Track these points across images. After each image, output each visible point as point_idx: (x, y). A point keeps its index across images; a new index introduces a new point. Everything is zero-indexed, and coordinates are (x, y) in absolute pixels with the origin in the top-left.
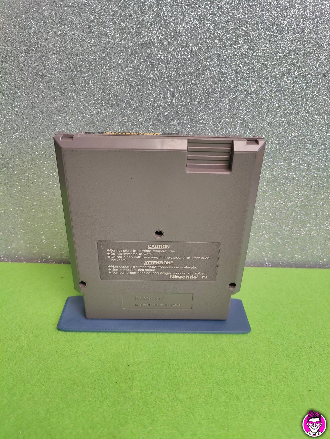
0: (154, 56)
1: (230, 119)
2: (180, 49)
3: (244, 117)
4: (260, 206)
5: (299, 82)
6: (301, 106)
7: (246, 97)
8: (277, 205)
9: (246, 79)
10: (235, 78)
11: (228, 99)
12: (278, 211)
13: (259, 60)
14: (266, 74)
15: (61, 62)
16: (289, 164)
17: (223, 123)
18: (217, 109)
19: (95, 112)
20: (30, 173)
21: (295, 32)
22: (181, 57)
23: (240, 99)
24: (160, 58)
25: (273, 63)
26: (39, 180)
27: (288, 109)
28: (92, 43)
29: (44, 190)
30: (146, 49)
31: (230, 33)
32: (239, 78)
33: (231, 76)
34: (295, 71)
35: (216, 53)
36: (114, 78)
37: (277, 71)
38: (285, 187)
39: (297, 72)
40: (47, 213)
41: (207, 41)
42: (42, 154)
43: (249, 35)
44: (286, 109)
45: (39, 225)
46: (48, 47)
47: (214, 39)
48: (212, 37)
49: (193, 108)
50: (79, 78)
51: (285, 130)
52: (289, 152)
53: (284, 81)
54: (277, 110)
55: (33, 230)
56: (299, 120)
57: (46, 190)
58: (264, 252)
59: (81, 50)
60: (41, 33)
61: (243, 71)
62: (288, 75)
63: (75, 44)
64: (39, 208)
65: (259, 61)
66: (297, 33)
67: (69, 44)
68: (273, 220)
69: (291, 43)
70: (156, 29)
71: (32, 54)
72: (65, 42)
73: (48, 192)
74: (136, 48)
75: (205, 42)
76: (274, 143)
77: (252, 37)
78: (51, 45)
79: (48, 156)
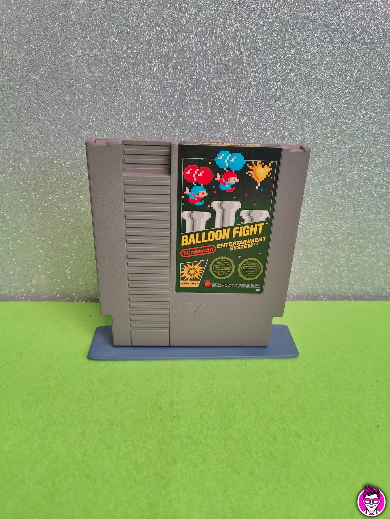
0: (192, 62)
1: (276, 131)
2: (221, 54)
3: (292, 128)
4: (312, 229)
5: (351, 88)
6: (355, 115)
7: (293, 106)
8: (331, 228)
9: (293, 86)
10: (281, 85)
11: (274, 108)
12: (332, 235)
13: (307, 64)
14: (316, 80)
15: (90, 71)
16: (344, 180)
17: (269, 136)
18: (263, 120)
19: (127, 126)
20: (54, 196)
21: (346, 33)
22: (222, 63)
23: (288, 107)
24: (199, 65)
25: (322, 68)
26: (64, 204)
27: (340, 118)
28: (124, 50)
29: (69, 217)
30: (183, 55)
31: (275, 35)
32: (286, 85)
33: (276, 82)
34: (347, 76)
35: (260, 58)
36: (148, 87)
37: (327, 76)
38: (340, 206)
39: (349, 77)
40: (73, 242)
41: (250, 45)
42: (68, 175)
43: (295, 38)
44: (338, 119)
45: (63, 257)
46: (75, 55)
47: (257, 43)
48: (255, 41)
49: (235, 119)
50: (110, 88)
51: (338, 142)
52: (343, 166)
53: (335, 87)
54: (328, 120)
55: (56, 263)
56: (354, 130)
57: (72, 216)
58: (318, 283)
59: (113, 57)
60: (69, 39)
61: (289, 77)
62: (340, 81)
63: (106, 51)
64: (64, 237)
65: (307, 66)
66: (348, 35)
67: (100, 51)
68: (328, 246)
69: (341, 45)
70: (194, 33)
71: (58, 62)
72: (95, 49)
73: (74, 219)
74: (173, 54)
75: (248, 45)
76: (327, 156)
77: (298, 39)
78: (79, 52)
79: (75, 177)
